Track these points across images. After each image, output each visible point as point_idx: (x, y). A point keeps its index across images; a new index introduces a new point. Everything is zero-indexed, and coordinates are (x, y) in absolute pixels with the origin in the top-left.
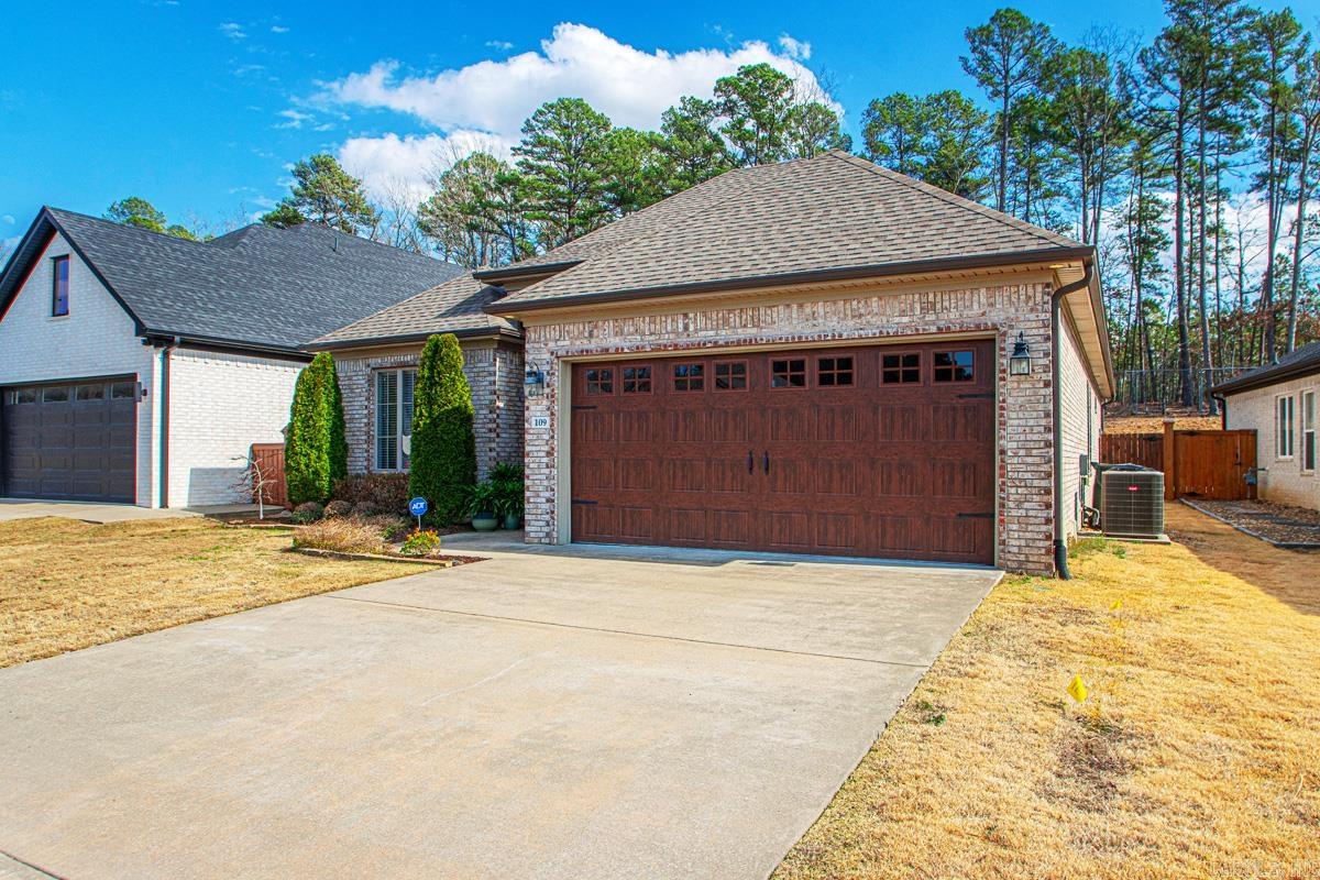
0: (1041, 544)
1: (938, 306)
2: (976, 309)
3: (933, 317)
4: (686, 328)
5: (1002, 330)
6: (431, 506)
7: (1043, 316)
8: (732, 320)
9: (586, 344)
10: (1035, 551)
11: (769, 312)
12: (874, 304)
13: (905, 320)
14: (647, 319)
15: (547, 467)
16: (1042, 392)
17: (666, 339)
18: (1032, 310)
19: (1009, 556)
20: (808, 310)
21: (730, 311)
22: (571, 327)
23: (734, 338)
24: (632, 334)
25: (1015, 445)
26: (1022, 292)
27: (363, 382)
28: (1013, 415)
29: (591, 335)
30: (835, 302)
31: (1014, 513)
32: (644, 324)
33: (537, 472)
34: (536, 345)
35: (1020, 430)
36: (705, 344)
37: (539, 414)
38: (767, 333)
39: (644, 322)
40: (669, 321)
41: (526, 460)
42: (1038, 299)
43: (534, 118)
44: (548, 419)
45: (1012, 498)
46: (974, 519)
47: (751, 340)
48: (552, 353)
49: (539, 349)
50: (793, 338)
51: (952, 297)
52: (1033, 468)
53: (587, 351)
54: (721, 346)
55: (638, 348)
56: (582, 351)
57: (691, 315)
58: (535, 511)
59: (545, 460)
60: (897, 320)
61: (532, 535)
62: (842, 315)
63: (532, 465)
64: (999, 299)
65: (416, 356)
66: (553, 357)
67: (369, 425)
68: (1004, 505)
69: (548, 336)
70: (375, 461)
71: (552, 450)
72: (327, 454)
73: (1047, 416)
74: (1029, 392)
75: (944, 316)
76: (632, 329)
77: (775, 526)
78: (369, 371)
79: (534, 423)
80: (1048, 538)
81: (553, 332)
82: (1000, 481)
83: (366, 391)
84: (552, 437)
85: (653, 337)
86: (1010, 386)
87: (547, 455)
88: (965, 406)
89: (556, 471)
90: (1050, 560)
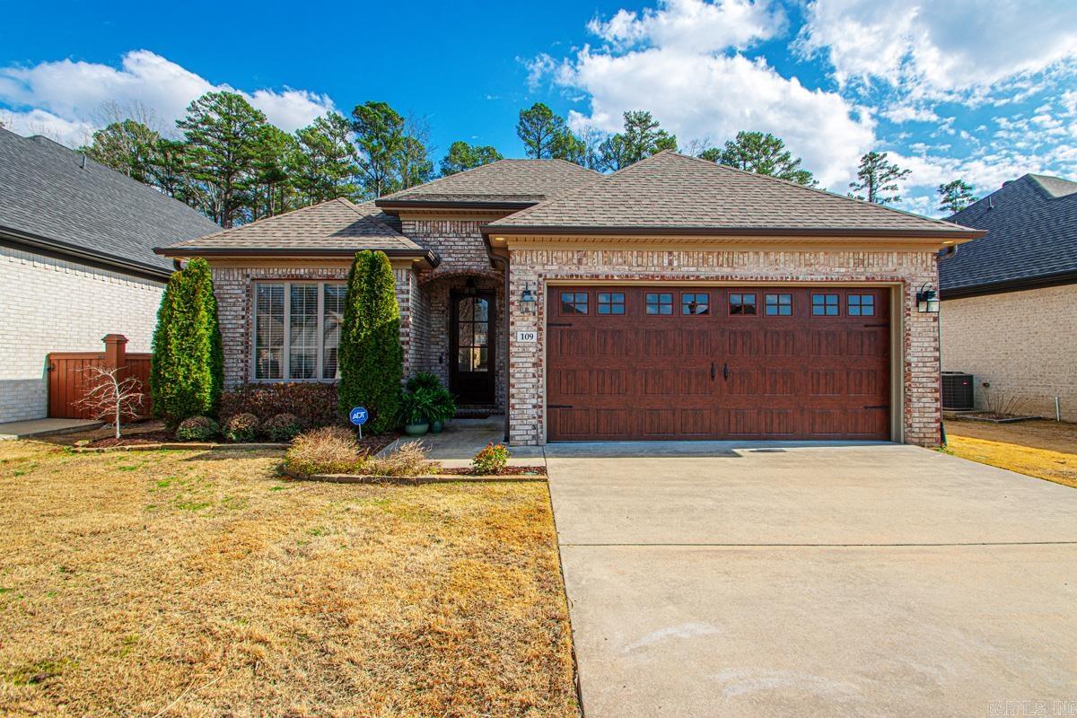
0: (933, 425)
1: (866, 262)
2: (891, 267)
3: (862, 270)
4: (670, 263)
5: (908, 282)
7: (932, 274)
8: (710, 260)
9: (574, 270)
10: (930, 430)
11: (741, 256)
12: (822, 258)
13: (843, 270)
14: (635, 253)
15: (534, 376)
16: (932, 324)
17: (651, 271)
18: (925, 270)
19: (914, 435)
20: (772, 257)
21: (709, 253)
22: (560, 254)
23: (713, 274)
24: (621, 265)
25: (915, 359)
26: (919, 257)
27: (240, 291)
28: (915, 339)
29: (580, 261)
30: (793, 253)
31: (916, 405)
32: (632, 257)
33: (522, 381)
34: (521, 267)
35: (919, 349)
36: (688, 277)
37: (524, 329)
38: (740, 272)
39: (632, 255)
40: (656, 256)
41: (511, 371)
42: (929, 263)
44: (535, 334)
45: (914, 395)
46: (874, 410)
47: (727, 277)
48: (540, 276)
49: (525, 271)
50: (762, 277)
51: (875, 256)
52: (926, 375)
53: (577, 276)
54: (702, 280)
55: (627, 276)
56: (572, 276)
57: (676, 253)
58: (520, 417)
59: (532, 370)
60: (837, 269)
61: (517, 438)
62: (797, 263)
63: (517, 375)
64: (905, 261)
65: (311, 270)
66: (541, 279)
67: (247, 334)
68: (910, 400)
69: (535, 260)
70: (253, 371)
71: (541, 361)
72: (208, 364)
73: (935, 340)
74: (924, 324)
75: (869, 269)
76: (620, 260)
77: (733, 420)
78: (248, 281)
79: (519, 337)
80: (937, 421)
81: (540, 257)
82: (907, 384)
83: (243, 301)
84: (540, 350)
85: (640, 269)
86: (913, 319)
87: (534, 367)
88: (869, 332)
89: (543, 381)
90: (938, 435)
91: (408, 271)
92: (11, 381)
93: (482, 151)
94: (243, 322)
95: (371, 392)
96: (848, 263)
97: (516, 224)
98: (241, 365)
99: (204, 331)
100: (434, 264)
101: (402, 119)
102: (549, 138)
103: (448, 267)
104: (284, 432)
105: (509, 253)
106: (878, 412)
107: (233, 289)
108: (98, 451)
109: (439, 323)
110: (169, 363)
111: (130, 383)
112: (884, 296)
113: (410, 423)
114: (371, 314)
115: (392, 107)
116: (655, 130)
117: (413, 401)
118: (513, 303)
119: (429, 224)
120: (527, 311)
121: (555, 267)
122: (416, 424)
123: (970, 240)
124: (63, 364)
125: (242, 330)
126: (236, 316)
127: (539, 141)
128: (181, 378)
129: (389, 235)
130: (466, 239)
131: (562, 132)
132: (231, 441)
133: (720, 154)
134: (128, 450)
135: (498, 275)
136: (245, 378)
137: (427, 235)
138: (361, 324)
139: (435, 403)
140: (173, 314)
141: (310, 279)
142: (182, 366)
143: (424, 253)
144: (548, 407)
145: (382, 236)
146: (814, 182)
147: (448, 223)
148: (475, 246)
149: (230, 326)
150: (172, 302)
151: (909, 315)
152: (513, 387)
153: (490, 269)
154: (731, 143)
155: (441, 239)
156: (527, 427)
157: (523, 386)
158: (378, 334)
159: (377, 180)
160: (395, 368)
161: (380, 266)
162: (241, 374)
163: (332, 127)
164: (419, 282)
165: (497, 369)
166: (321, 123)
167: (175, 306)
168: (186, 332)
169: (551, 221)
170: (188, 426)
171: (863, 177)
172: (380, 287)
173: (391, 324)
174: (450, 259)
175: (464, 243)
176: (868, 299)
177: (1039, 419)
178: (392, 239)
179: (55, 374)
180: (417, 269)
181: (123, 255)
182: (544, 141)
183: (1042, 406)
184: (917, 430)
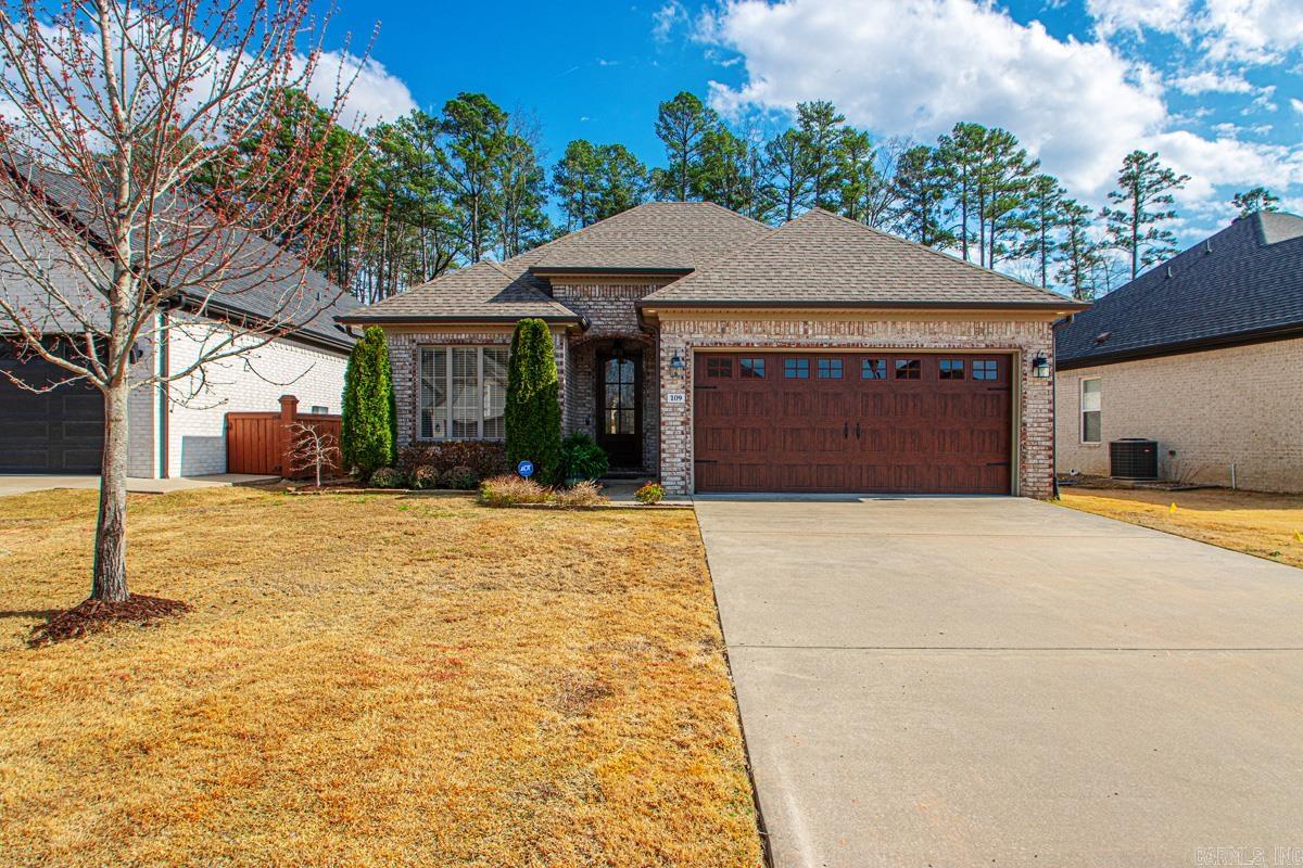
0: (1046, 480)
1: (986, 331)
2: (1009, 335)
3: (982, 338)
4: (806, 332)
5: (1025, 349)
6: (538, 468)
7: (1047, 342)
8: (842, 329)
9: (718, 338)
10: (1042, 485)
11: (871, 326)
12: (945, 327)
13: (965, 338)
14: (773, 323)
15: (683, 433)
16: (1047, 388)
17: (789, 338)
18: (1041, 338)
19: (1028, 489)
20: (899, 326)
21: (841, 323)
22: (705, 324)
23: (844, 342)
24: (761, 334)
25: (1031, 420)
26: (1036, 327)
27: (407, 356)
28: (1031, 402)
29: (723, 331)
30: (918, 323)
31: (1031, 462)
32: (771, 327)
33: (672, 437)
34: (670, 336)
35: (1034, 411)
36: (822, 345)
37: (674, 391)
38: (869, 340)
39: (770, 325)
40: (792, 326)
41: (662, 428)
42: (1045, 332)
44: (683, 396)
45: (1030, 453)
46: (998, 466)
47: (858, 345)
48: (688, 343)
50: (889, 345)
51: (995, 326)
52: (1041, 434)
53: (721, 344)
54: (835, 347)
55: (766, 344)
56: (716, 344)
57: (810, 323)
58: (670, 469)
59: (681, 428)
61: (668, 488)
62: (922, 332)
63: (668, 432)
64: (1022, 330)
65: (472, 336)
66: (688, 347)
67: (414, 396)
68: (1025, 457)
69: (683, 330)
70: (419, 430)
71: (689, 419)
72: (388, 423)
73: (1050, 403)
74: (1038, 388)
75: (990, 337)
76: (760, 329)
77: (865, 476)
78: (414, 346)
79: (669, 399)
80: (1050, 476)
81: (687, 327)
82: (1023, 442)
83: (411, 365)
84: (688, 410)
85: (778, 337)
86: (1029, 383)
87: (682, 425)
88: (993, 395)
89: (691, 437)
90: (1051, 489)
91: (562, 335)
92: (203, 438)
93: (608, 151)
94: (410, 384)
95: (536, 448)
96: (969, 332)
97: (666, 299)
98: (410, 424)
99: (384, 392)
100: (584, 328)
101: (505, 115)
102: (699, 137)
103: (598, 331)
104: (464, 481)
105: (659, 323)
106: (1001, 468)
107: (400, 354)
108: (314, 494)
109: (586, 385)
110: (359, 421)
111: (328, 438)
112: (1006, 361)
113: (569, 477)
114: (535, 377)
115: (493, 99)
116: (839, 126)
117: (571, 457)
118: (663, 368)
119: (579, 289)
120: (676, 374)
121: (701, 336)
122: (574, 477)
124: (240, 423)
125: (410, 392)
126: (404, 379)
127: (685, 142)
128: (369, 435)
129: (542, 300)
130: (615, 303)
131: (715, 130)
132: (418, 488)
133: (931, 154)
134: (339, 494)
135: (647, 339)
136: (413, 436)
137: (577, 299)
138: (526, 386)
139: (592, 460)
140: (360, 377)
141: (471, 343)
142: (369, 424)
143: (578, 320)
144: (695, 461)
145: (536, 301)
146: (1060, 191)
147: (597, 288)
148: (623, 309)
149: (398, 388)
150: (359, 366)
151: (1025, 379)
152: (664, 442)
153: (638, 332)
154: (946, 138)
155: (591, 303)
156: (677, 479)
157: (672, 442)
158: (540, 395)
159: (474, 195)
160: (556, 426)
161: (541, 334)
162: (410, 432)
163: (416, 128)
164: (570, 345)
165: (644, 431)
166: (404, 125)
167: (362, 370)
168: (372, 393)
169: (697, 295)
170: (381, 475)
171: (1127, 185)
172: (542, 352)
173: (552, 385)
174: (600, 323)
175: (613, 307)
176: (992, 365)
177: (1217, 487)
178: (547, 305)
179: (232, 433)
180: (569, 333)
182: (691, 143)
183: (1221, 474)
184: (1031, 484)
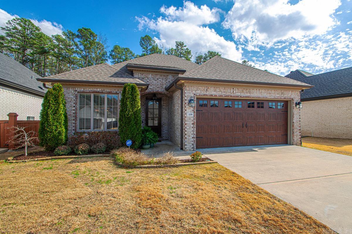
1: (284, 93)
2: (290, 95)
3: (283, 95)
4: (233, 92)
5: (294, 99)
6: (133, 142)
8: (244, 91)
9: (205, 93)
10: (298, 141)
11: (252, 90)
13: (278, 95)
14: (223, 88)
15: (193, 128)
17: (228, 94)
18: (298, 96)
19: (295, 142)
20: (261, 91)
21: (244, 89)
22: (201, 87)
23: (245, 96)
24: (219, 92)
25: (295, 121)
26: (296, 92)
27: (73, 97)
28: (295, 115)
29: (207, 90)
30: (266, 90)
33: (189, 129)
34: (188, 91)
35: (296, 118)
36: (238, 96)
37: (190, 112)
39: (222, 89)
40: (229, 89)
42: (298, 94)
43: (11, 21)
44: (193, 114)
45: (295, 131)
46: (283, 136)
47: (249, 97)
48: (195, 94)
49: (190, 93)
51: (286, 92)
52: (297, 126)
53: (206, 95)
54: (242, 97)
55: (221, 95)
56: (204, 95)
57: (235, 89)
58: (188, 141)
59: (192, 126)
60: (277, 95)
61: (187, 148)
62: (267, 93)
64: (293, 93)
65: (103, 90)
66: (195, 96)
67: (76, 113)
68: (294, 133)
69: (193, 89)
70: (78, 127)
71: (195, 122)
72: (64, 125)
73: (299, 116)
74: (297, 111)
75: (285, 95)
76: (219, 90)
77: (248, 140)
78: (76, 93)
79: (188, 115)
80: (300, 138)
81: (194, 88)
82: (293, 128)
83: (74, 100)
84: (194, 119)
85: (224, 93)
86: (295, 110)
87: (192, 124)
88: (283, 113)
89: (195, 129)
90: (300, 142)
94: (74, 108)
95: (133, 134)
96: (279, 93)
98: (74, 125)
99: (62, 112)
101: (96, 35)
102: (151, 47)
103: (150, 90)
104: (101, 150)
105: (183, 86)
106: (285, 136)
107: (70, 96)
108: (23, 162)
109: (142, 109)
110: (49, 125)
111: (32, 133)
112: (286, 103)
113: (145, 145)
114: (133, 106)
116: (185, 48)
118: (186, 103)
119: (144, 75)
120: (190, 106)
121: (199, 92)
122: (147, 145)
123: (309, 88)
125: (74, 112)
126: (71, 106)
127: (147, 48)
128: (54, 131)
129: (131, 78)
130: (157, 81)
131: (155, 45)
132: (79, 154)
133: (203, 57)
134: (37, 160)
136: (75, 130)
137: (143, 79)
138: (129, 110)
140: (50, 105)
141: (102, 93)
142: (54, 126)
144: (196, 138)
145: (129, 78)
147: (150, 74)
148: (160, 83)
149: (68, 110)
150: (49, 101)
151: (294, 109)
152: (186, 131)
155: (148, 80)
156: (190, 145)
157: (189, 131)
158: (135, 113)
159: (86, 56)
161: (135, 89)
162: (74, 128)
163: (68, 35)
165: (162, 125)
166: (65, 34)
167: (51, 102)
168: (56, 112)
172: (136, 96)
175: (156, 82)
177: (307, 136)
178: (133, 79)
180: (142, 90)
181: (9, 80)
183: (308, 133)
184: (295, 141)
